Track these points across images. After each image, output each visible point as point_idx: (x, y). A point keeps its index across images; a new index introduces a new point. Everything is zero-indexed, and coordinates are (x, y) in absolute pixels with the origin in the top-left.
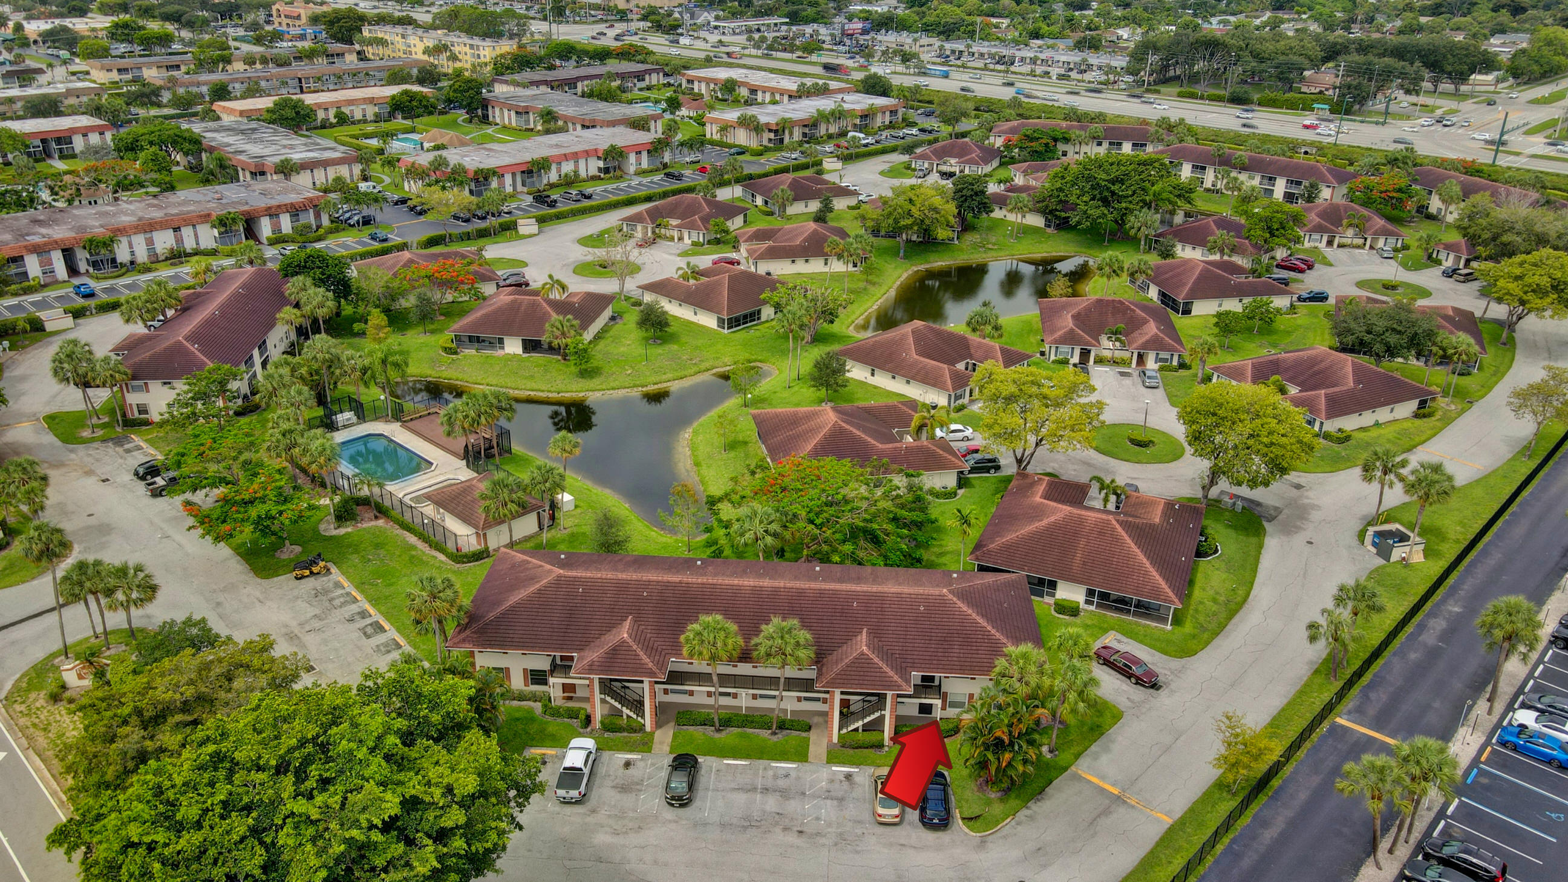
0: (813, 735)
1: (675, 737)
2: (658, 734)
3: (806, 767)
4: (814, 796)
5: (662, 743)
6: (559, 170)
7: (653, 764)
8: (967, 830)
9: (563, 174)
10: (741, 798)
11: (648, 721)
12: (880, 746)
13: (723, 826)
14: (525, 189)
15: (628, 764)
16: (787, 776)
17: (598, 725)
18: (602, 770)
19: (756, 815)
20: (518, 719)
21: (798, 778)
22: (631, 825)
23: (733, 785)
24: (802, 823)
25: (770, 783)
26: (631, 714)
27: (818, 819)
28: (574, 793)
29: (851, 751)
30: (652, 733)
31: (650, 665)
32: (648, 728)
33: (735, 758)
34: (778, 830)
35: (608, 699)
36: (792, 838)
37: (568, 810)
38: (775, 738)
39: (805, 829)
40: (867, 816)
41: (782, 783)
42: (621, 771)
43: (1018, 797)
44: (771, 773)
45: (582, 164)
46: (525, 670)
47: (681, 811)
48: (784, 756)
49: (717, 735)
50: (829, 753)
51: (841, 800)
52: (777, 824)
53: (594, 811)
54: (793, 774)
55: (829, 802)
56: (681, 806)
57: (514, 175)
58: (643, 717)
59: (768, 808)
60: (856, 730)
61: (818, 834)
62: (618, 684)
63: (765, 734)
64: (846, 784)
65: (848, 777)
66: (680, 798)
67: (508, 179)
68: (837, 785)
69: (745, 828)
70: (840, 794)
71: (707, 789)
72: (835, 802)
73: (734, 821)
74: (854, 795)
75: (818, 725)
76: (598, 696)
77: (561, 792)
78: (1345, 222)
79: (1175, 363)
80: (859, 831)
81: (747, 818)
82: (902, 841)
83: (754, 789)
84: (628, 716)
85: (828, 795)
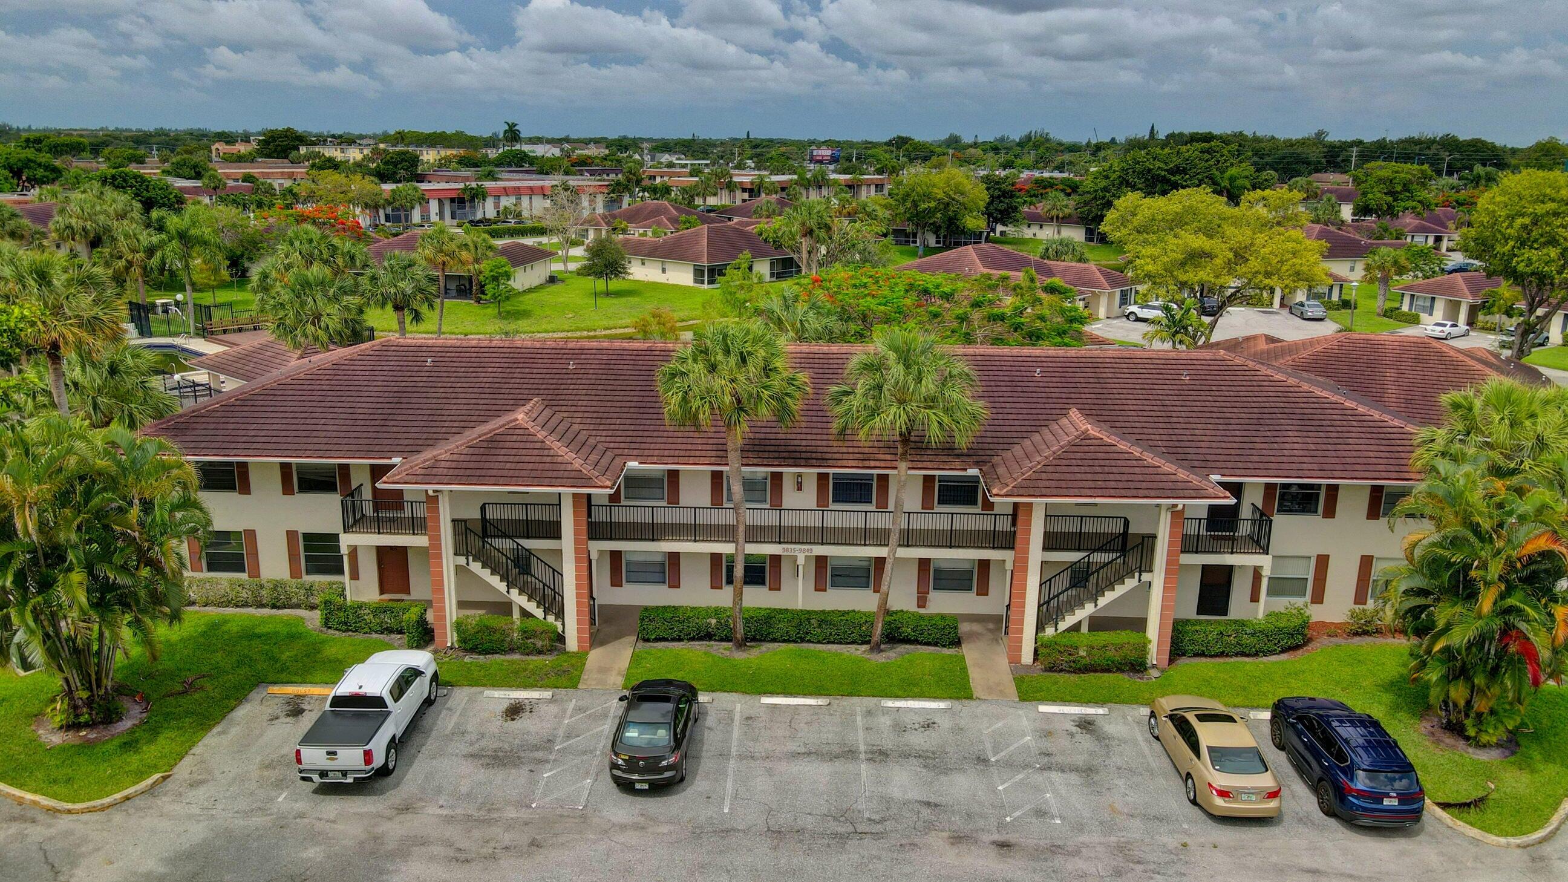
0: (970, 652)
1: (635, 659)
2: (595, 656)
3: (966, 710)
4: (1010, 765)
5: (603, 670)
7: (579, 710)
10: (819, 773)
11: (572, 628)
12: (1137, 666)
13: (777, 834)
15: (514, 711)
16: (928, 726)
17: (451, 638)
18: (445, 721)
19: (866, 808)
21: (957, 730)
22: (507, 839)
23: (792, 746)
24: (1001, 826)
25: (888, 741)
26: (531, 607)
27: (1041, 813)
28: (350, 757)
29: (1073, 678)
30: (581, 656)
31: (577, 464)
32: (572, 643)
33: (786, 693)
34: (937, 840)
35: (476, 567)
36: (985, 861)
37: (333, 806)
38: (880, 658)
39: (1012, 837)
40: (1175, 801)
41: (918, 740)
42: (497, 724)
43: (1548, 758)
44: (885, 721)
46: (291, 535)
47: (655, 805)
48: (910, 688)
49: (740, 656)
50: (1019, 681)
51: (1088, 771)
52: (929, 827)
53: (406, 808)
54: (945, 723)
55: (1056, 776)
56: (659, 789)
58: (560, 614)
59: (896, 793)
60: (1076, 627)
61: (1055, 849)
63: (859, 651)
64: (1085, 741)
65: (1086, 725)
66: (652, 765)
68: (1065, 742)
69: (842, 839)
70: (1080, 760)
71: (723, 759)
72: (1074, 778)
73: (809, 822)
74: (1116, 760)
75: (973, 636)
77: (315, 756)
80: (1172, 842)
81: (842, 815)
83: (850, 754)
84: (525, 614)
85: (1048, 763)
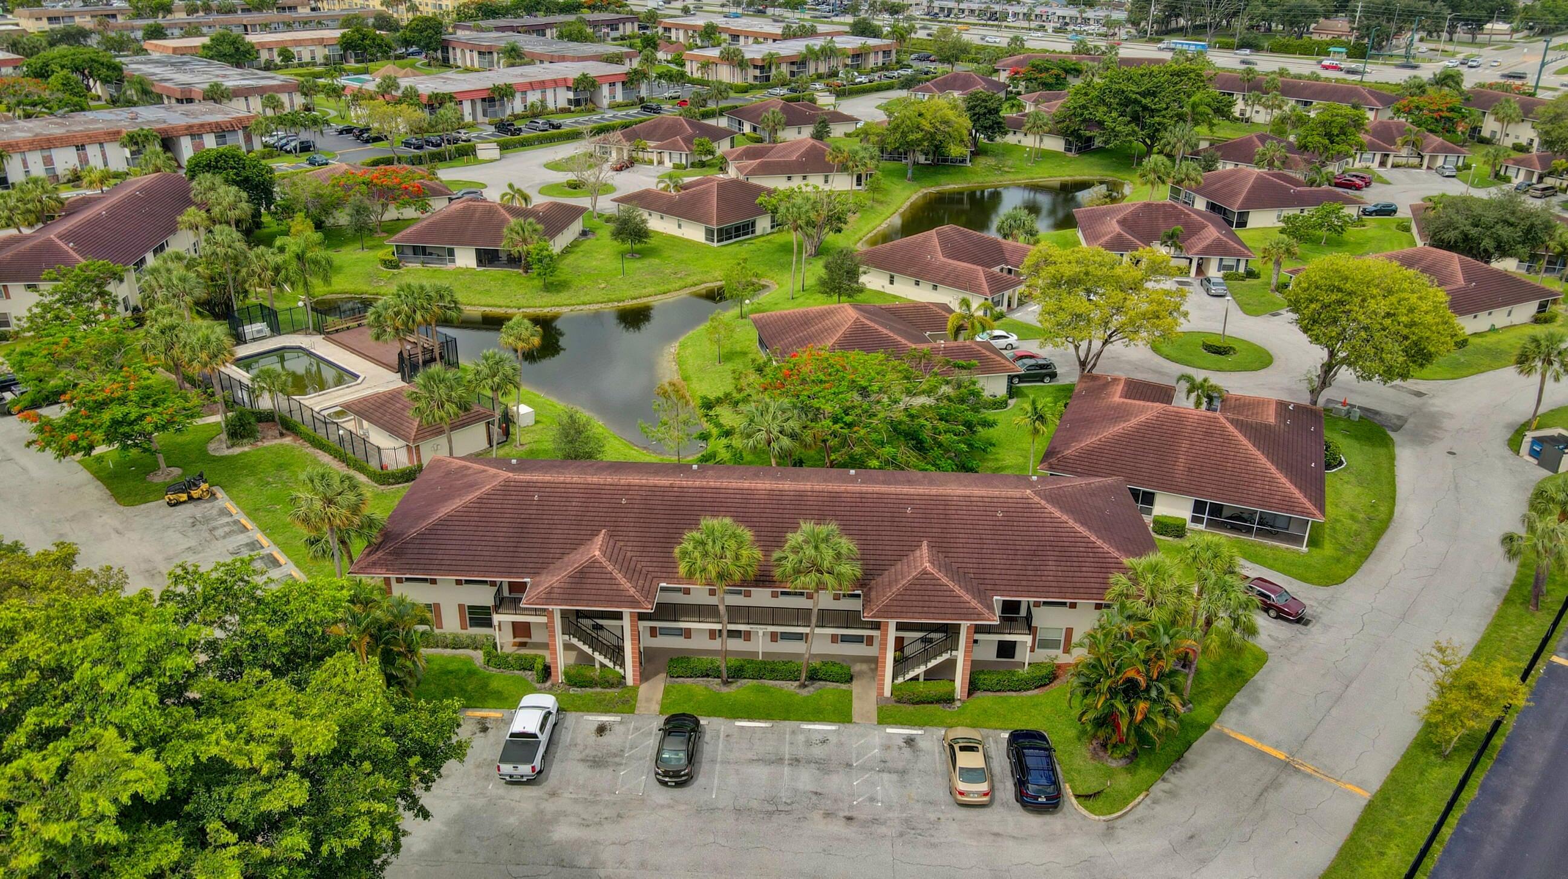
0: (856, 687)
1: (666, 692)
2: (643, 688)
3: (850, 729)
4: (863, 768)
5: (648, 700)
6: (524, 100)
7: (636, 729)
8: (1085, 812)
9: (528, 104)
10: (761, 773)
11: (630, 672)
12: (948, 700)
13: (738, 811)
14: (487, 120)
15: (601, 730)
16: (824, 742)
17: (561, 678)
18: (566, 737)
19: (784, 795)
20: (451, 672)
21: (841, 744)
22: (606, 813)
23: (750, 755)
24: (851, 807)
25: (801, 752)
26: (606, 662)
27: (872, 799)
28: (525, 769)
29: (911, 708)
30: (635, 688)
31: (632, 591)
32: (630, 681)
33: (750, 718)
34: (817, 816)
35: (574, 641)
36: (837, 828)
37: (518, 792)
38: (804, 692)
39: (854, 814)
40: (942, 794)
41: (818, 751)
42: (593, 739)
43: (1149, 765)
44: (801, 738)
45: (550, 94)
46: (461, 606)
47: (677, 793)
48: (818, 715)
49: (725, 690)
50: (880, 710)
51: (903, 772)
52: (815, 807)
53: (553, 794)
54: (833, 739)
55: (886, 776)
56: (678, 785)
57: (473, 101)
58: (622, 665)
59: (800, 786)
60: (916, 678)
61: (875, 821)
62: (588, 622)
63: (791, 686)
64: (907, 752)
65: (910, 741)
66: (676, 774)
67: (467, 107)
68: (895, 753)
69: (770, 814)
70: (900, 765)
71: (713, 761)
72: (895, 777)
73: (755, 804)
74: (920, 765)
75: (861, 674)
76: (560, 639)
77: (507, 768)
78: (1399, 140)
79: (1242, 270)
80: (932, 817)
81: (772, 800)
82: (995, 829)
83: (780, 760)
84: (602, 665)
85: (884, 766)
